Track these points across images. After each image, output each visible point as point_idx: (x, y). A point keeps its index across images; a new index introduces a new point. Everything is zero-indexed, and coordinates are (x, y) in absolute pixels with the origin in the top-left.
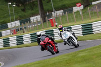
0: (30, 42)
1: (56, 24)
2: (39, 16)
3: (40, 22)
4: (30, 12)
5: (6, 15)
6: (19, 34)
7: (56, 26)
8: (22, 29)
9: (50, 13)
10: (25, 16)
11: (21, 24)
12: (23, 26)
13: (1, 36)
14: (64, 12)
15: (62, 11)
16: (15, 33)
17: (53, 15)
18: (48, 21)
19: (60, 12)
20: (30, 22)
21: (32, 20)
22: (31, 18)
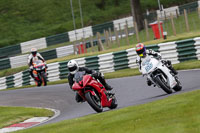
0: (112, 70)
1: (165, 33)
2: (131, 18)
3: (132, 30)
4: (113, 9)
5: (65, 15)
6: (91, 53)
7: (165, 37)
8: (96, 43)
9: (152, 11)
10: (102, 17)
11: (94, 34)
12: (99, 37)
13: (56, 57)
14: (181, 10)
15: (177, 7)
16: (83, 52)
17: (159, 16)
18: (149, 27)
19: (173, 11)
20: (112, 30)
21: (116, 26)
22: (115, 22)
